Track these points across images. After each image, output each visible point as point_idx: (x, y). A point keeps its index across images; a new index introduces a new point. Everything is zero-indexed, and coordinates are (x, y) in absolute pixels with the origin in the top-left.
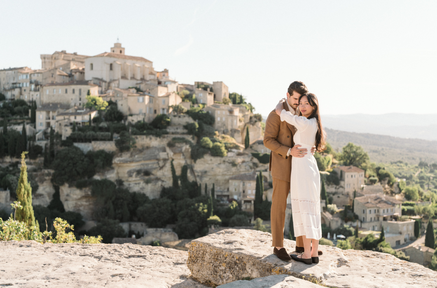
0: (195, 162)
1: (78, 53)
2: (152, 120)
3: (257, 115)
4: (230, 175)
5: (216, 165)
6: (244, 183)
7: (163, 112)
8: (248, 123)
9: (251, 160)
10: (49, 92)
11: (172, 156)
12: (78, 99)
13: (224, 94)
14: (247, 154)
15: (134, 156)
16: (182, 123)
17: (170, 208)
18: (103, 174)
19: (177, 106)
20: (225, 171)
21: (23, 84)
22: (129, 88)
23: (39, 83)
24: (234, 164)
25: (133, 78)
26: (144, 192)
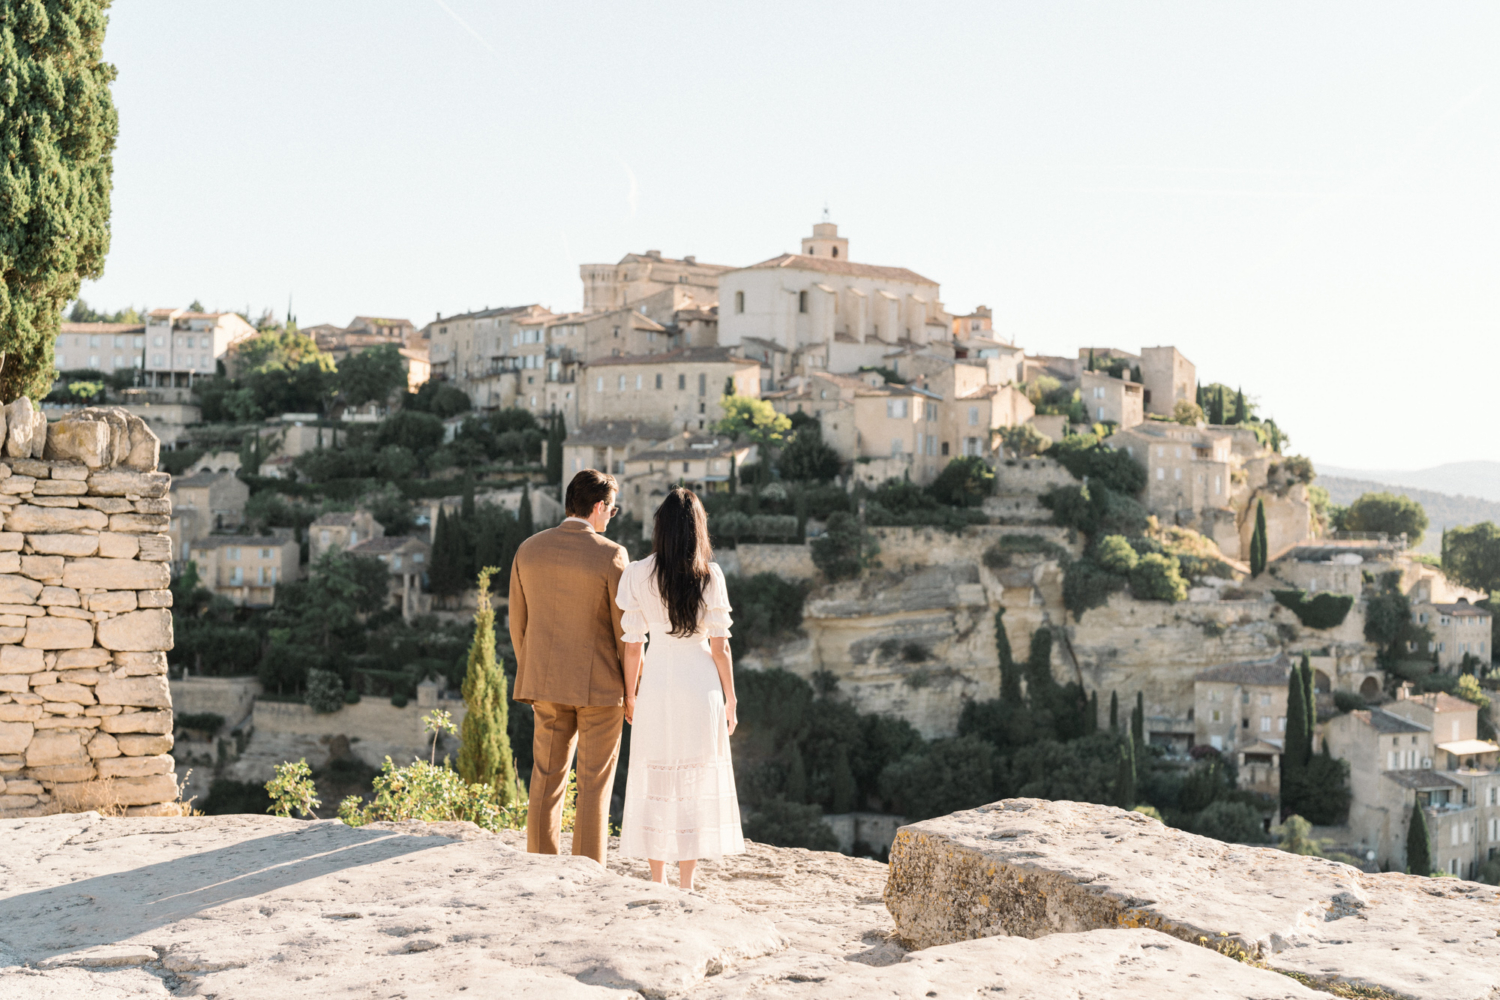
0: (1077, 618)
1: (698, 260)
2: (933, 475)
3: (1294, 462)
4: (1198, 664)
5: (1149, 629)
6: (1245, 693)
7: (973, 450)
8: (1261, 488)
9: (1272, 616)
10: (606, 385)
11: (999, 598)
12: (696, 407)
13: (1180, 389)
14: (1259, 595)
15: (875, 595)
16: (1032, 488)
17: (989, 772)
18: (772, 653)
19: (1016, 431)
20: (1181, 651)
21: (525, 359)
22: (862, 370)
23: (575, 358)
24: (1211, 629)
25: (874, 337)
26: (906, 714)
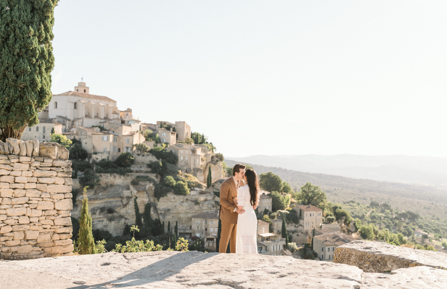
0: (158, 200)
2: (116, 158)
3: (218, 155)
4: (193, 213)
5: (179, 203)
6: (206, 221)
7: (128, 151)
8: (209, 162)
9: (213, 199)
11: (135, 194)
12: (42, 136)
13: (186, 134)
14: (210, 193)
15: (98, 194)
16: (145, 162)
19: (140, 145)
20: (188, 209)
22: (93, 126)
24: (196, 203)
25: (97, 117)
26: (108, 229)
